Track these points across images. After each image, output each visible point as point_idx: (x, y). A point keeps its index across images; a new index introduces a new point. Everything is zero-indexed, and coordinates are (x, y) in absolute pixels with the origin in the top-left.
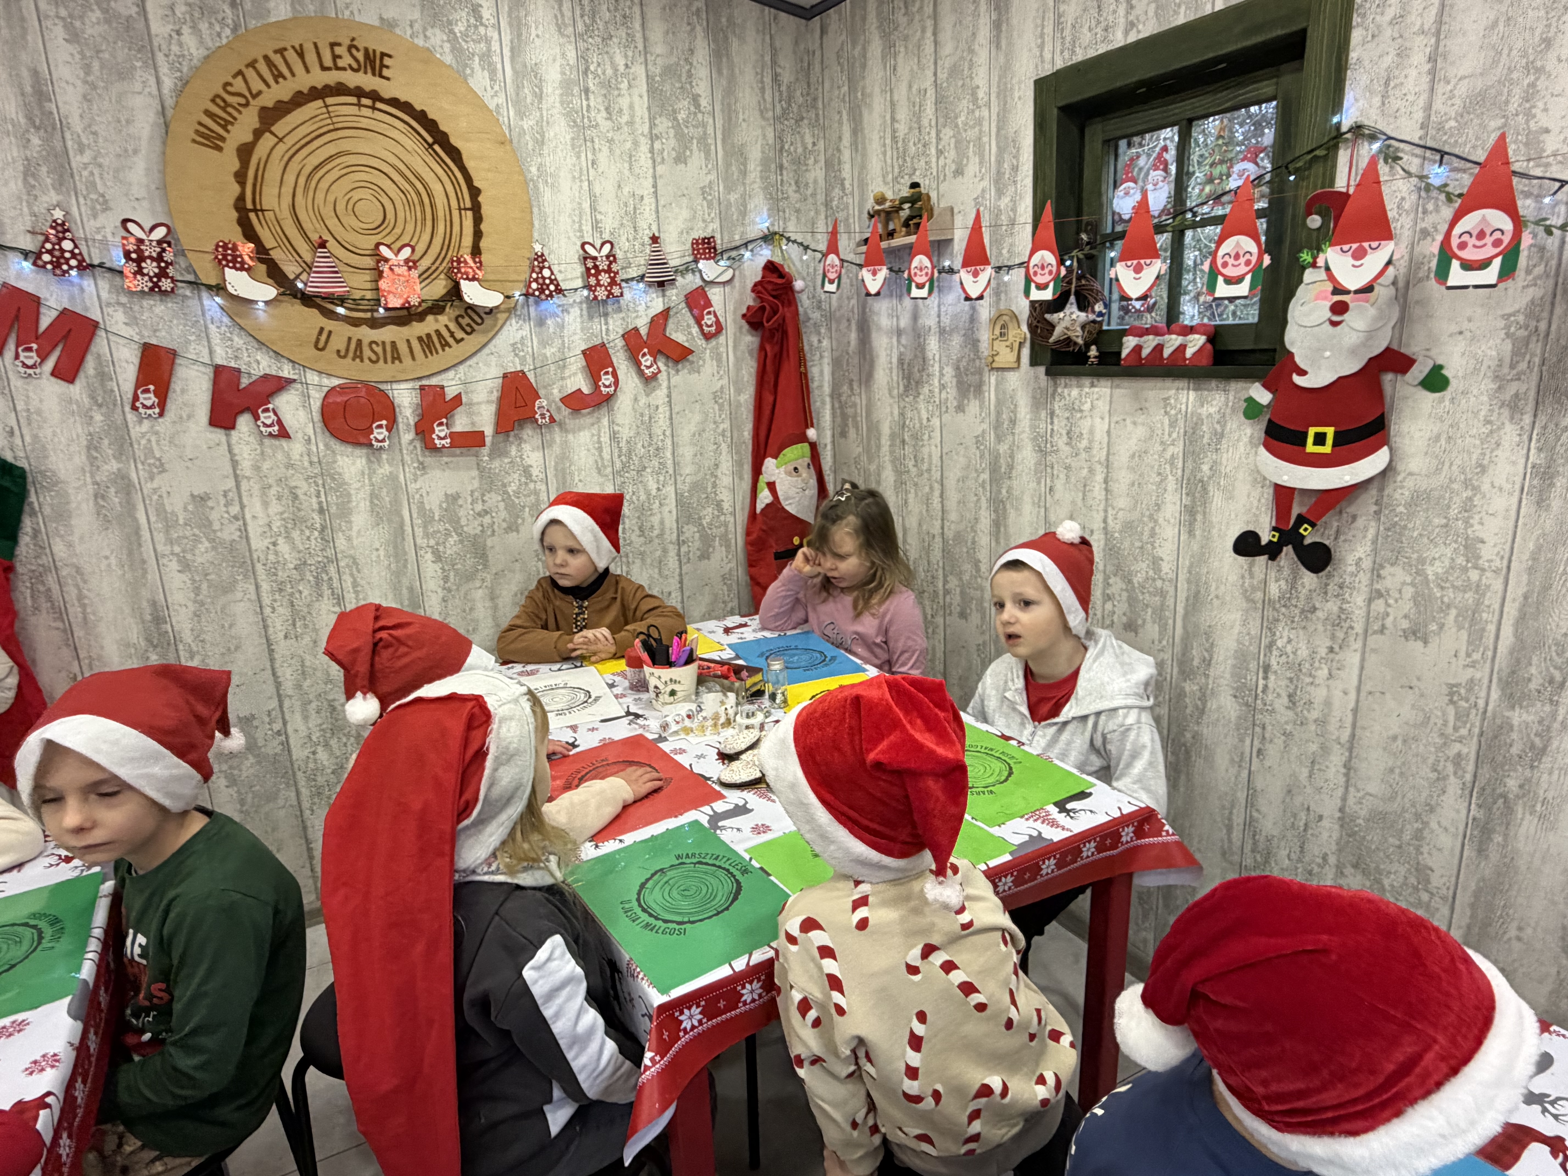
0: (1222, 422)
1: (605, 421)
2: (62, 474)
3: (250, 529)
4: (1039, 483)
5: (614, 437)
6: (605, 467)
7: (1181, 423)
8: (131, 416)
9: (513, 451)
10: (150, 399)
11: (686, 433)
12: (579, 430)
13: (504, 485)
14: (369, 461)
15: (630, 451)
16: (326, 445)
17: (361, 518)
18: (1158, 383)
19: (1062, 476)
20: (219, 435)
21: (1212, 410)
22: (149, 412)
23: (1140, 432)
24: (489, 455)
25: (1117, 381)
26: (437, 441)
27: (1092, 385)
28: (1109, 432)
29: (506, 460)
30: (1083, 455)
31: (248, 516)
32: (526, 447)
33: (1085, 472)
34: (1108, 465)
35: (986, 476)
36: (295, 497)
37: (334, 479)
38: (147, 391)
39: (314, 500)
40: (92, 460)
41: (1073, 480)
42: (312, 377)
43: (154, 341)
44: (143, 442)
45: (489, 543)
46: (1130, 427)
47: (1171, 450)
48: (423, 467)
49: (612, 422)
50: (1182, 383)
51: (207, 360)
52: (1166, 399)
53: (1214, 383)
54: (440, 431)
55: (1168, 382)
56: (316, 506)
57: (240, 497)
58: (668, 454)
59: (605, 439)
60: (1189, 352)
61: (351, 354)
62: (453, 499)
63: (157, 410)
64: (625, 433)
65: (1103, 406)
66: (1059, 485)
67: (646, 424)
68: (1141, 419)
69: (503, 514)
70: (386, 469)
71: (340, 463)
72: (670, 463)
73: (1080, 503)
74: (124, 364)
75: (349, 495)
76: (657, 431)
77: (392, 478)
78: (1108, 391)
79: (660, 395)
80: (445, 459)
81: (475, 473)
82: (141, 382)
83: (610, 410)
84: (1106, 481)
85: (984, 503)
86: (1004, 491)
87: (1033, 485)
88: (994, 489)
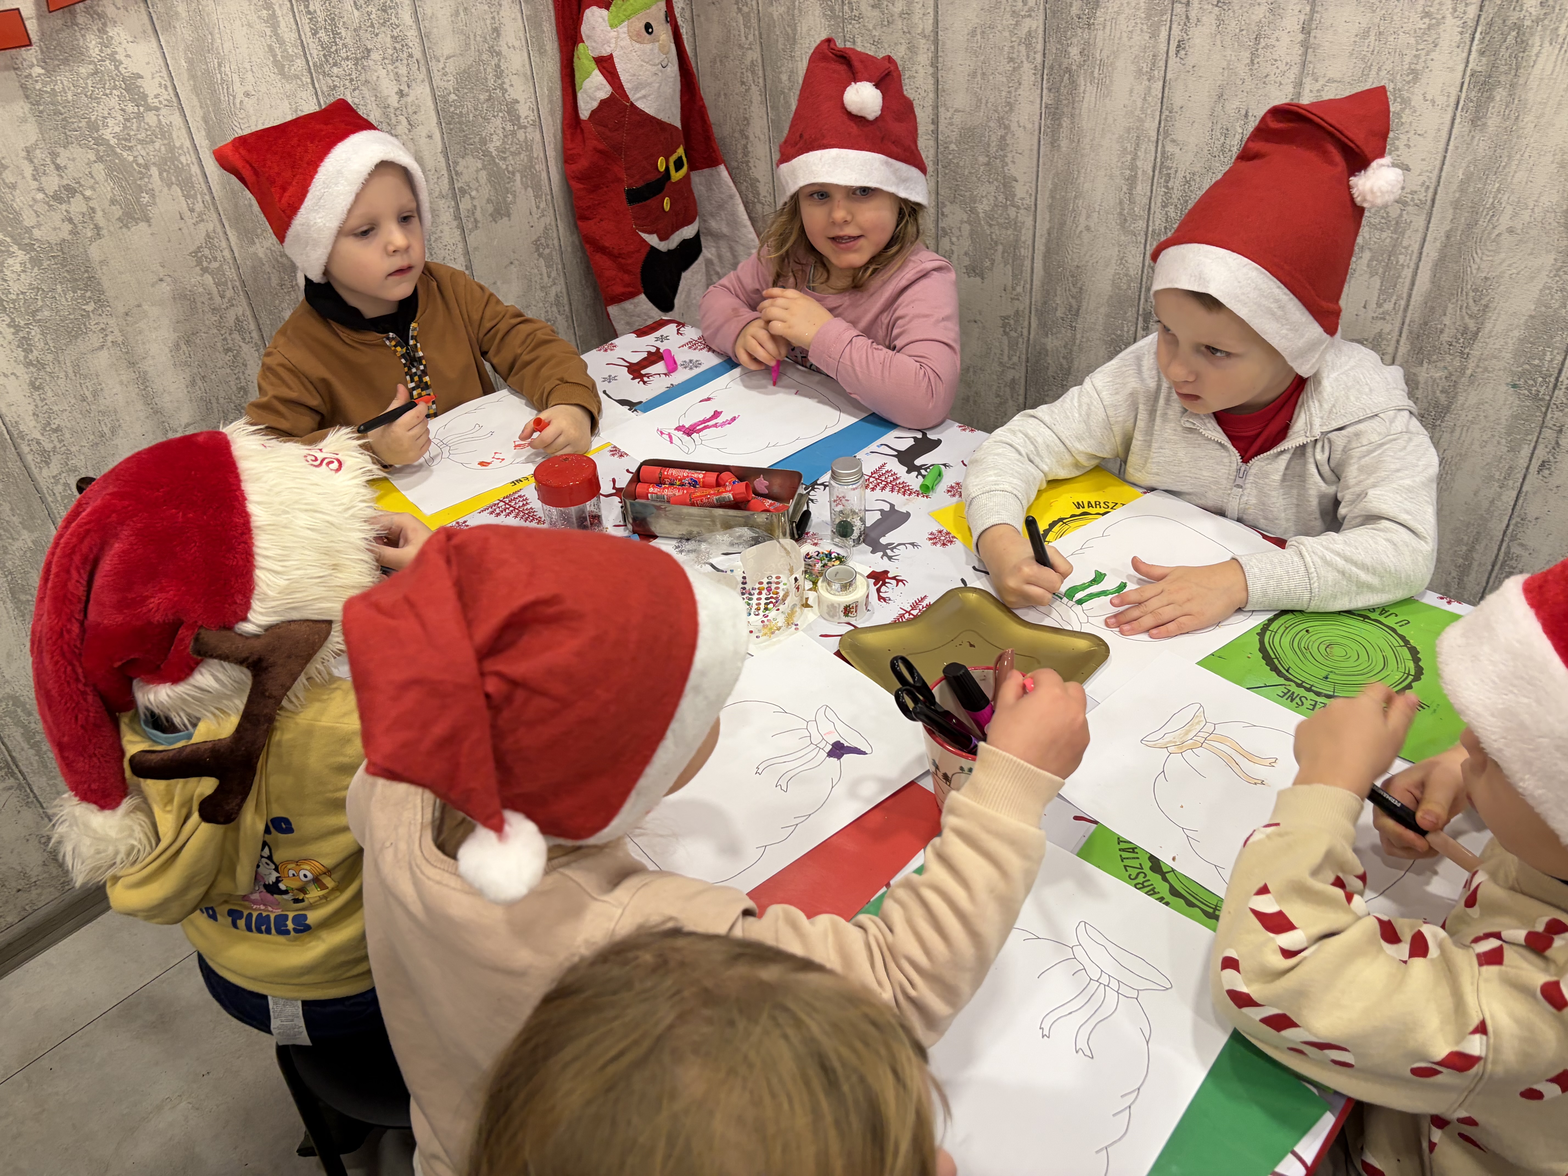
4: (1154, 35)
6: (291, 59)
9: (93, 46)
13: (93, 127)
19: (1209, 20)
29: (84, 70)
32: (119, 34)
35: (1035, 23)
41: (1233, 26)
58: (407, 18)
66: (1200, 37)
72: (412, 35)
73: (1242, 69)
81: (19, 106)
84: (1306, 30)
85: (1027, 74)
86: (1074, 51)
87: (1141, 38)
88: (1052, 47)
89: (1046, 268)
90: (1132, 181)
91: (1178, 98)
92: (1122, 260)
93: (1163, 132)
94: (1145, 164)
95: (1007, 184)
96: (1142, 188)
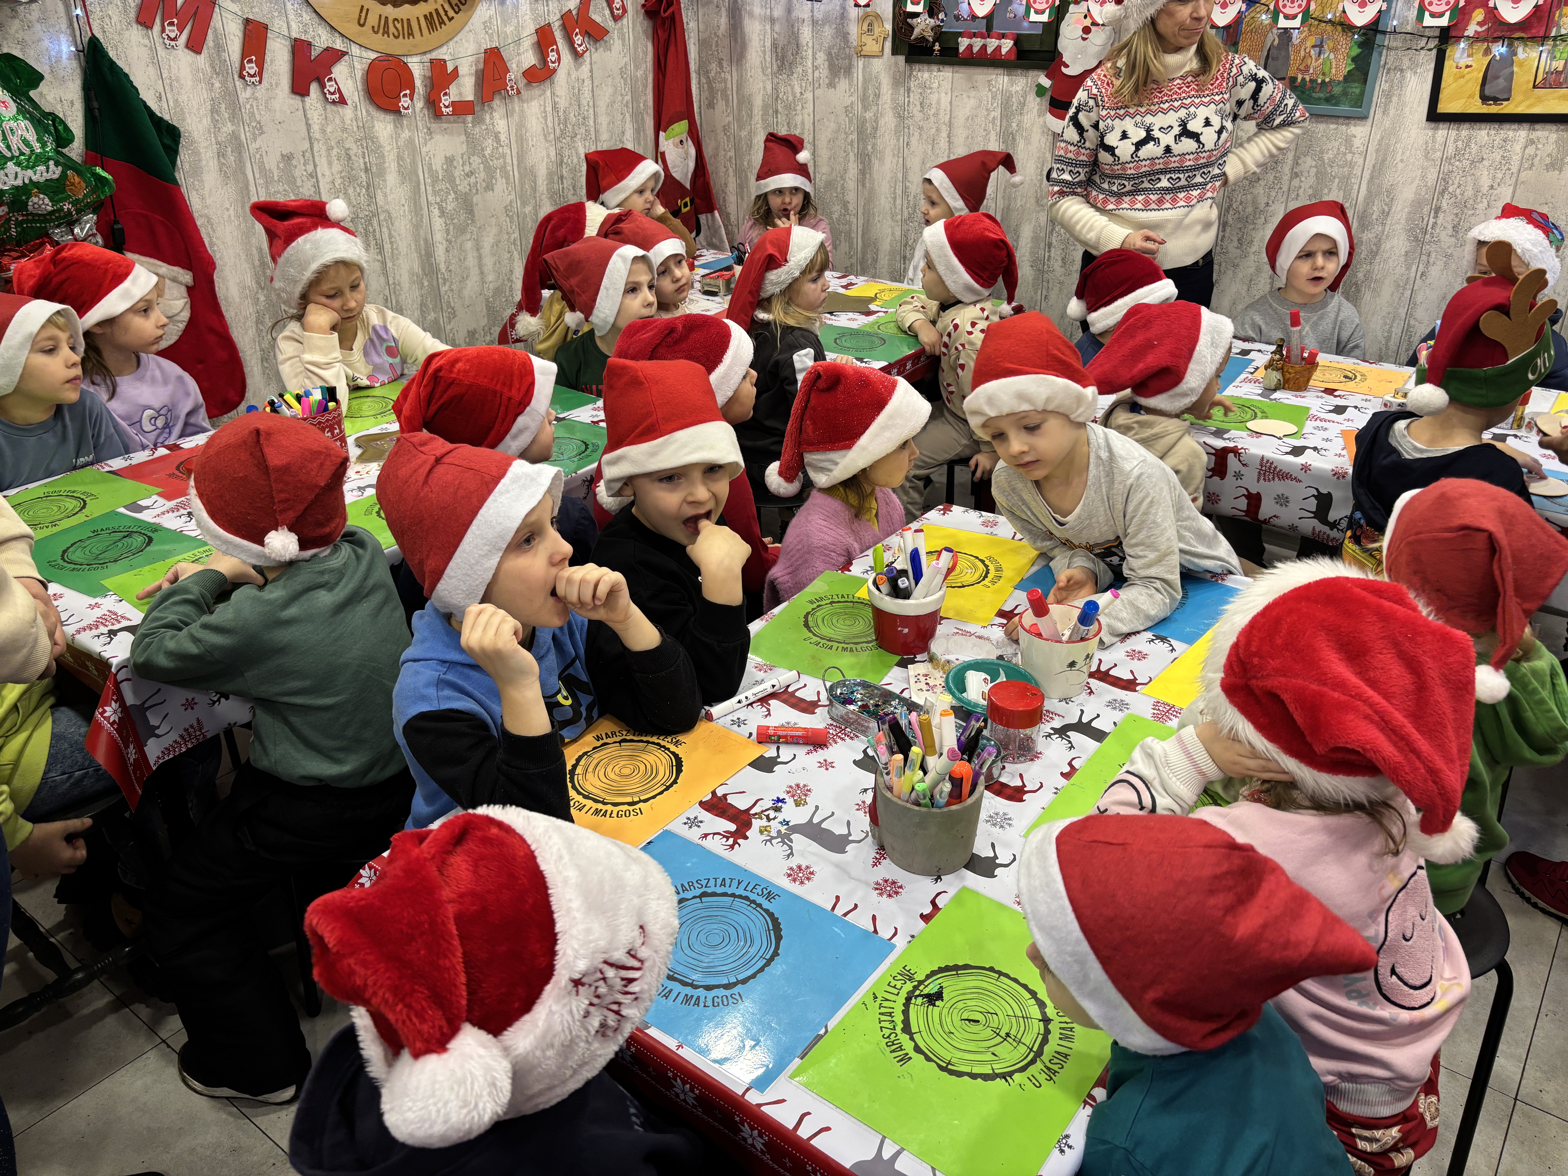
0: (1024, 96)
1: (548, 93)
2: (195, 134)
3: (321, 185)
4: (898, 140)
5: (555, 108)
7: (999, 96)
8: (239, 83)
9: (488, 117)
10: (251, 68)
11: (602, 103)
12: (531, 100)
13: (483, 149)
14: (396, 127)
15: (566, 120)
16: (367, 111)
17: (392, 178)
18: (985, 70)
19: (917, 134)
20: (296, 101)
21: (1018, 89)
22: (253, 79)
23: (972, 102)
24: (472, 122)
25: (956, 68)
26: (444, 109)
27: (939, 71)
28: (951, 103)
29: (484, 127)
30: (932, 119)
31: (319, 175)
32: (496, 115)
33: (933, 131)
34: (950, 125)
35: (854, 136)
36: (350, 158)
37: (373, 142)
38: (250, 61)
39: (361, 160)
40: (215, 122)
41: (925, 137)
42: (355, 50)
43: (251, 17)
44: (248, 106)
45: (475, 199)
46: (966, 100)
47: (993, 114)
48: (430, 132)
49: (553, 94)
50: (1000, 71)
51: (286, 33)
52: (989, 81)
53: (1019, 71)
54: (445, 101)
55: (991, 70)
56: (362, 166)
57: (313, 157)
58: (592, 123)
59: (549, 109)
60: (1004, 51)
61: (381, 31)
62: (450, 161)
63: (258, 79)
64: (563, 103)
65: (946, 85)
66: (914, 141)
67: (576, 96)
68: (973, 93)
69: (483, 175)
70: (406, 134)
71: (377, 128)
72: (593, 129)
73: (930, 152)
74: (232, 37)
75: (383, 156)
76: (584, 102)
77: (410, 141)
78: (950, 75)
79: (585, 68)
80: (445, 126)
81: (463, 138)
82: (245, 54)
83: (552, 83)
84: (949, 137)
85: (852, 156)
86: (869, 147)
87: (893, 142)
88: (861, 146)
89: (863, 242)
90: (895, 199)
91: (909, 164)
92: (893, 234)
93: (905, 177)
94: (899, 192)
95: (845, 204)
96: (899, 202)
